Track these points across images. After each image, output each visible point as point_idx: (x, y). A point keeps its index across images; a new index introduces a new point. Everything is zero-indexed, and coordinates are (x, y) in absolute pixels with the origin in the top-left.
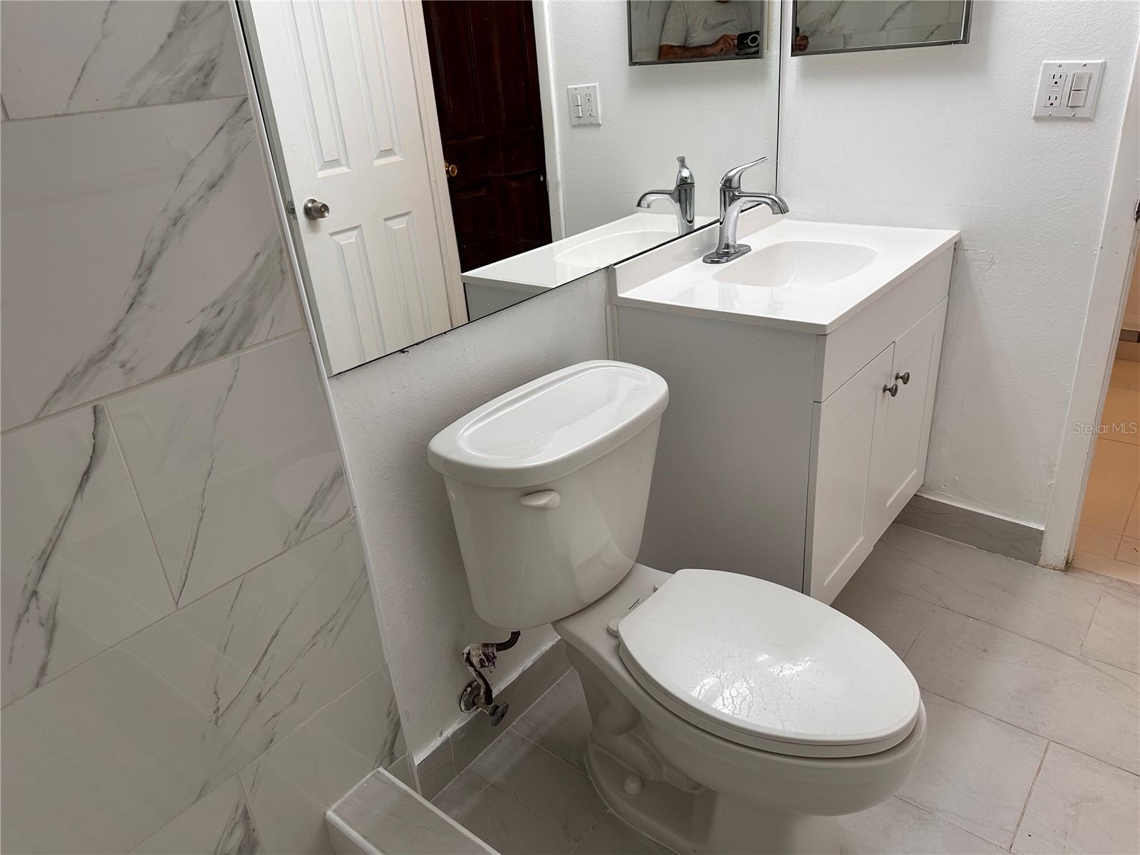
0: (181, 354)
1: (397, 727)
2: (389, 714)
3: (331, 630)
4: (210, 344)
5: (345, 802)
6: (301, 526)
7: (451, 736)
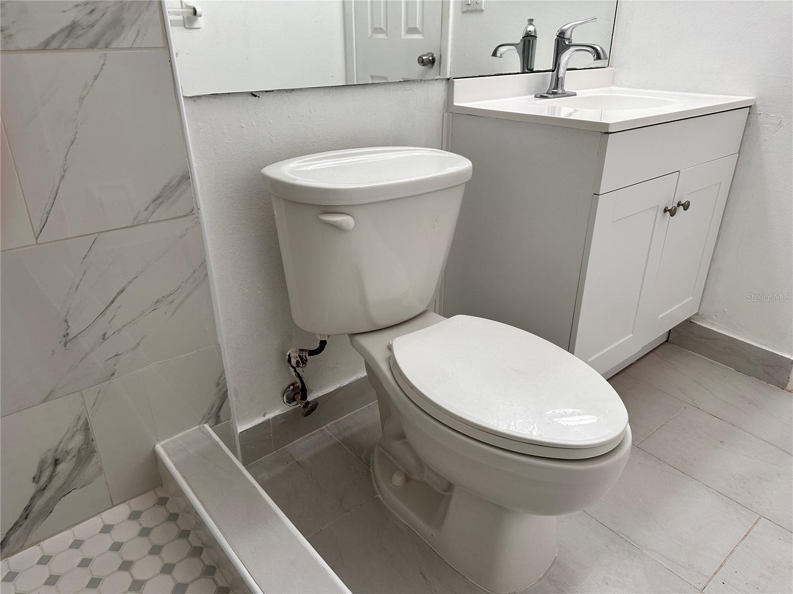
0: (54, 36)
1: (224, 397)
2: (218, 385)
3: (171, 302)
4: (80, 36)
5: (172, 441)
6: (150, 209)
7: (272, 418)
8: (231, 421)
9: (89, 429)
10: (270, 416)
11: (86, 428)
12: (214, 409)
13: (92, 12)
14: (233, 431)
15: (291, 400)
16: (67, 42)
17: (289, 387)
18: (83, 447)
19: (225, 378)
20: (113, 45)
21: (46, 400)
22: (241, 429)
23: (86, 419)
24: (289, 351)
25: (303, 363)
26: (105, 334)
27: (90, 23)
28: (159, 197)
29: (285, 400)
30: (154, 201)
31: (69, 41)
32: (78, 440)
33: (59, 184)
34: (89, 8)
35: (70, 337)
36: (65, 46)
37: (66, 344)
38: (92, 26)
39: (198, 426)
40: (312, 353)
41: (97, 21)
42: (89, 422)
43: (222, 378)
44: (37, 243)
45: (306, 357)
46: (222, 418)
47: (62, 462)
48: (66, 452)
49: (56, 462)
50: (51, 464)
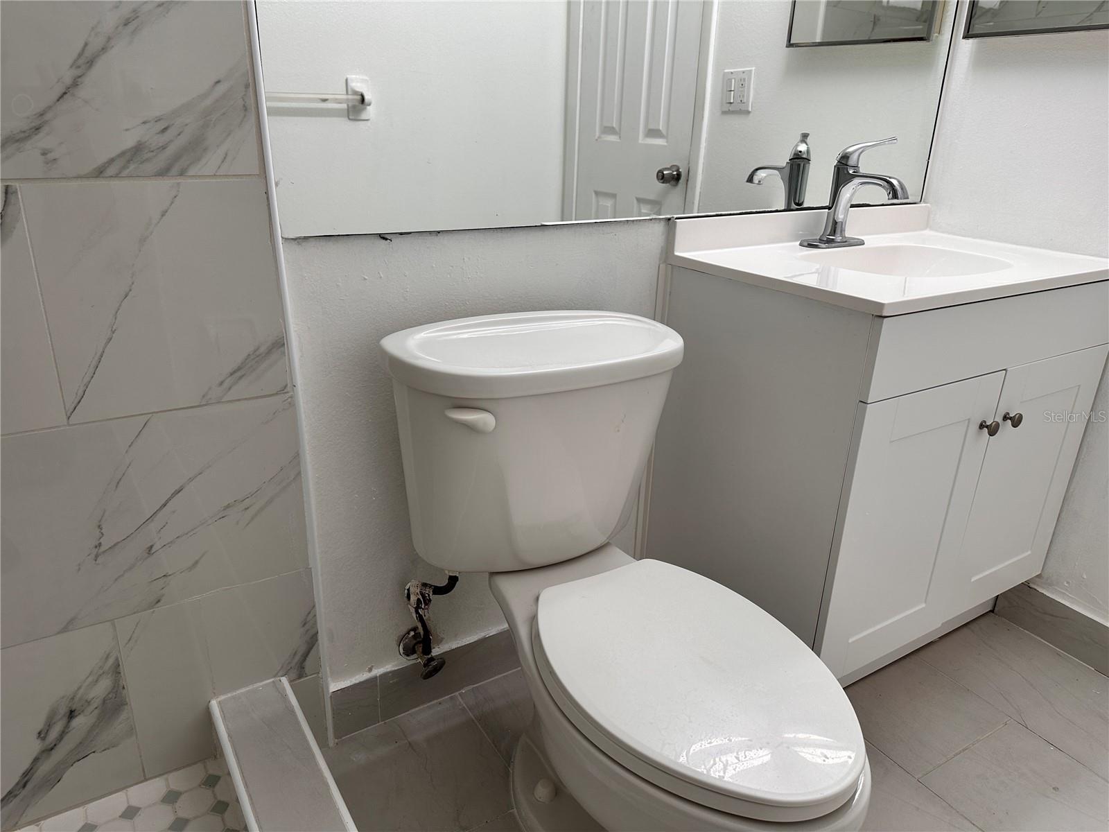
0: (112, 161)
1: (312, 641)
2: (305, 624)
3: (246, 509)
4: (148, 160)
5: (233, 697)
6: (226, 385)
7: (380, 676)
8: (320, 675)
9: (120, 673)
10: (378, 672)
11: (116, 669)
12: (297, 658)
13: (165, 129)
14: (323, 688)
15: (409, 651)
16: (128, 168)
17: (408, 633)
18: (110, 696)
19: (315, 616)
20: (191, 172)
21: (65, 630)
22: (334, 686)
23: (117, 659)
24: (409, 584)
25: (426, 604)
26: (151, 547)
27: (161, 145)
28: (239, 369)
29: (402, 651)
30: (231, 374)
31: (132, 167)
32: (104, 685)
33: (104, 349)
34: (161, 125)
35: (102, 549)
36: (125, 173)
37: (97, 557)
38: (164, 148)
39: (273, 679)
40: (439, 591)
41: (171, 141)
42: (121, 664)
43: (311, 615)
44: (69, 425)
45: (429, 595)
46: (307, 670)
47: (80, 714)
48: (87, 701)
49: (71, 714)
50: (64, 715)
